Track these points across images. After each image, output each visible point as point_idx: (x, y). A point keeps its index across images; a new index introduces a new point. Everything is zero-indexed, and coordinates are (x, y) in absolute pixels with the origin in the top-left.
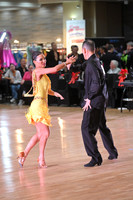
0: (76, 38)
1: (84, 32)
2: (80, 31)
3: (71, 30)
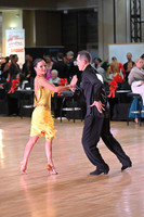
0: (15, 47)
1: (23, 41)
2: (19, 41)
3: (11, 39)
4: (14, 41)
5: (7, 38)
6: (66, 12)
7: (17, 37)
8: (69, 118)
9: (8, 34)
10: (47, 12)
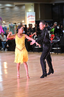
0: (31, 20)
1: (34, 18)
3: (29, 17)
4: (30, 17)
5: (27, 16)
6: (54, 4)
7: (32, 16)
8: (55, 53)
9: (27, 14)
10: (45, 4)
